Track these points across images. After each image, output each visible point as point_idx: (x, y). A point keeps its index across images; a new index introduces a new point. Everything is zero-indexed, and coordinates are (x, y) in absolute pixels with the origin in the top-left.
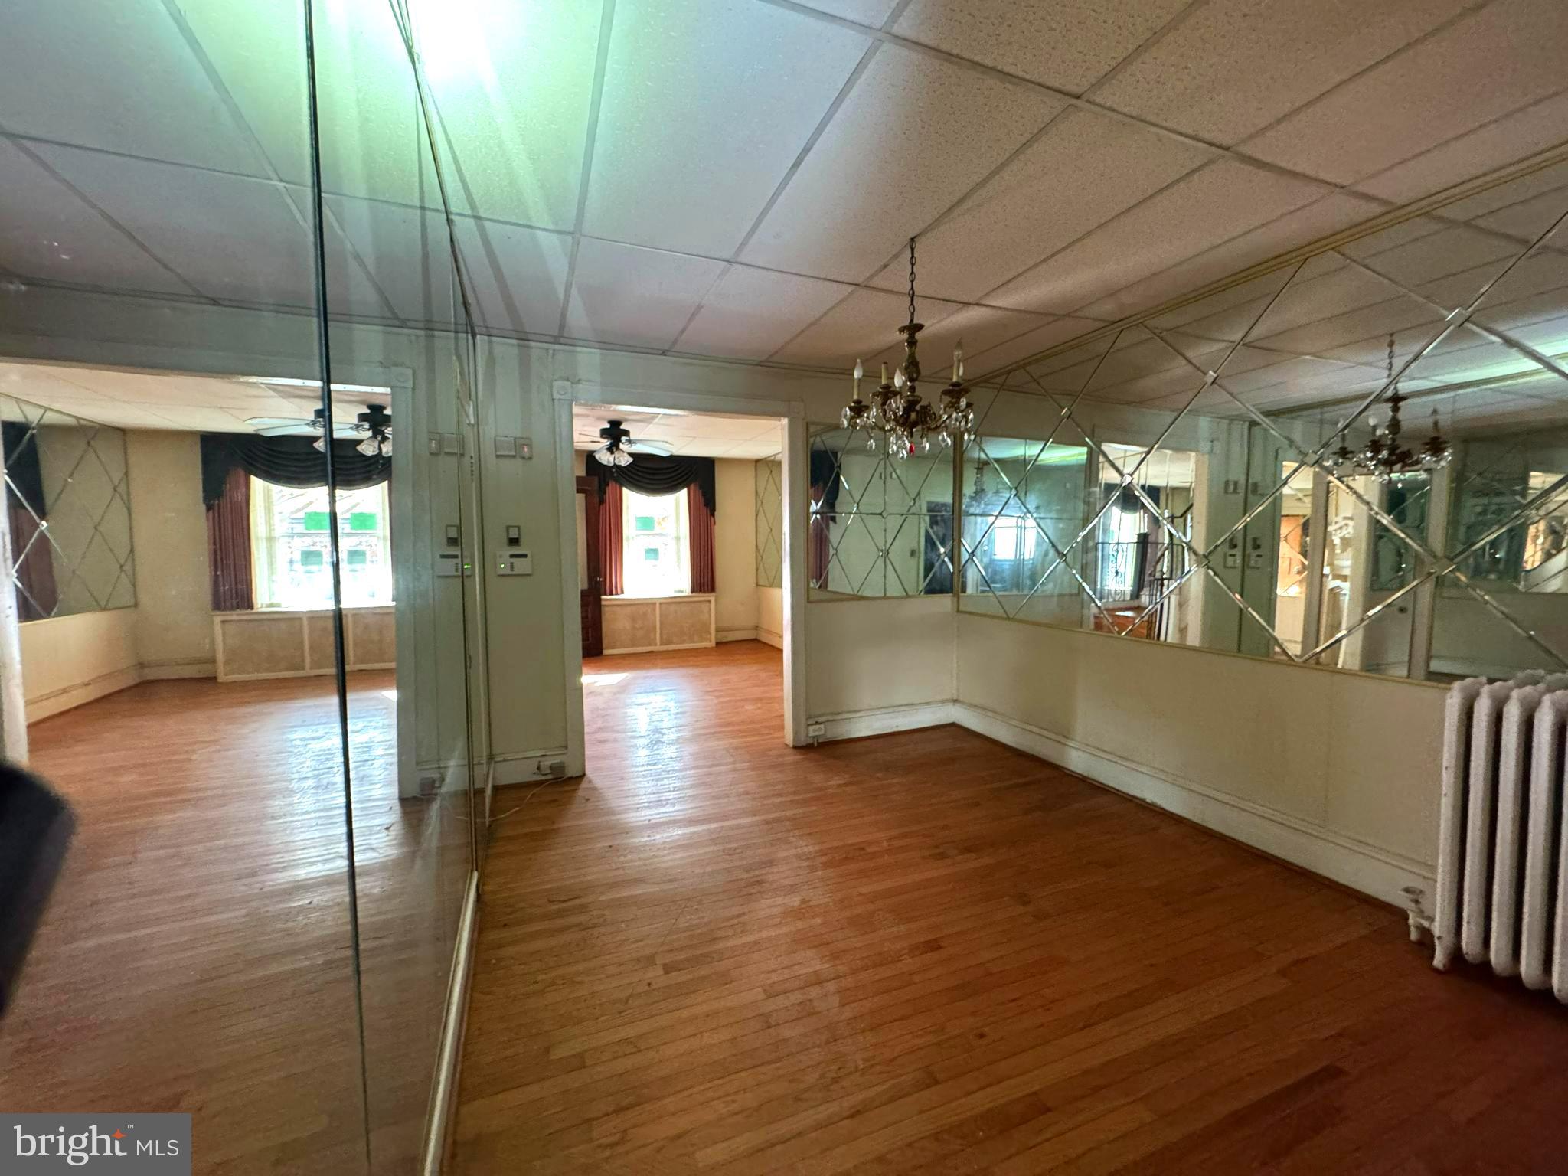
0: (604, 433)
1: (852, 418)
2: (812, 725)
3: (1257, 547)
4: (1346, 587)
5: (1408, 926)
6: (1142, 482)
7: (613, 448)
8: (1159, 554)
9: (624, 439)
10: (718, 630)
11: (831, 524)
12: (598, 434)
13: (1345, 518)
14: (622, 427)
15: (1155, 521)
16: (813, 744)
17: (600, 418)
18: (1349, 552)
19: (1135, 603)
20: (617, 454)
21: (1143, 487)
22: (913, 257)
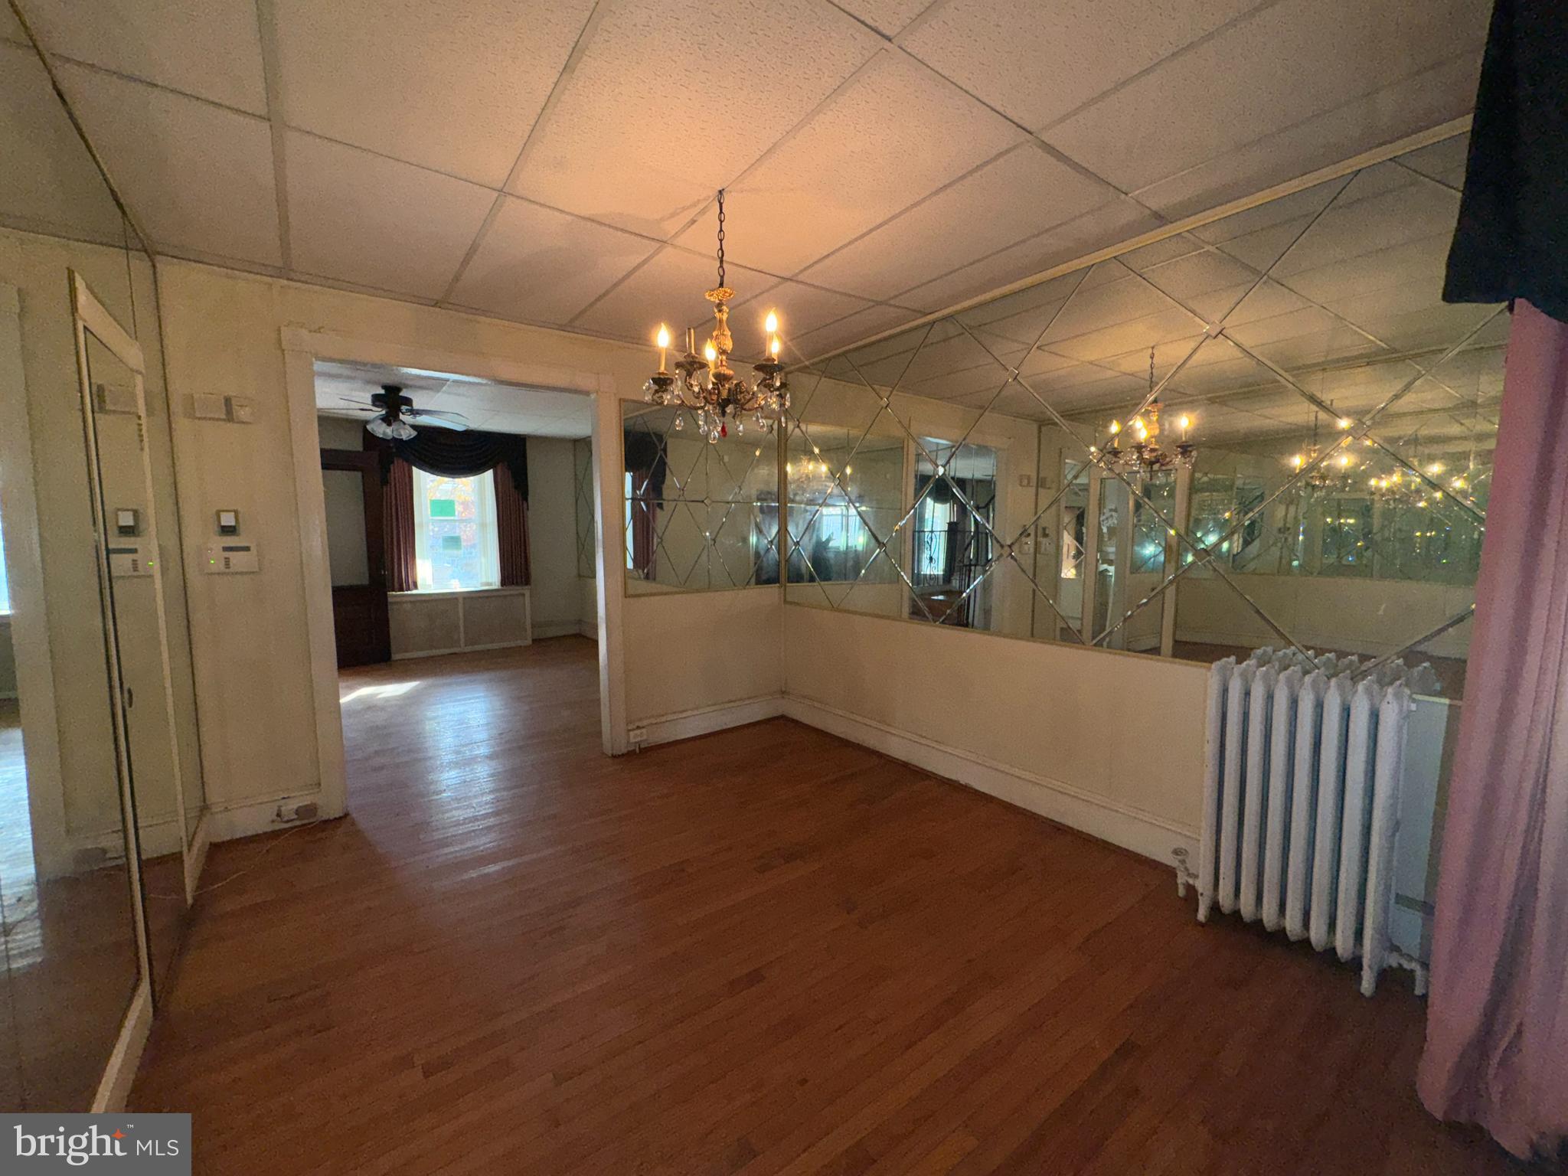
0: (377, 400)
1: (657, 392)
2: (633, 730)
3: (1045, 535)
4: (1112, 569)
5: (1176, 884)
6: (952, 474)
7: (390, 418)
8: (967, 542)
9: (404, 408)
10: (533, 626)
11: (658, 510)
12: (369, 401)
13: (1111, 510)
14: (401, 394)
15: (963, 510)
16: (635, 750)
17: (368, 382)
18: (1114, 541)
19: (947, 588)
20: (394, 426)
21: (953, 478)
22: (721, 212)
